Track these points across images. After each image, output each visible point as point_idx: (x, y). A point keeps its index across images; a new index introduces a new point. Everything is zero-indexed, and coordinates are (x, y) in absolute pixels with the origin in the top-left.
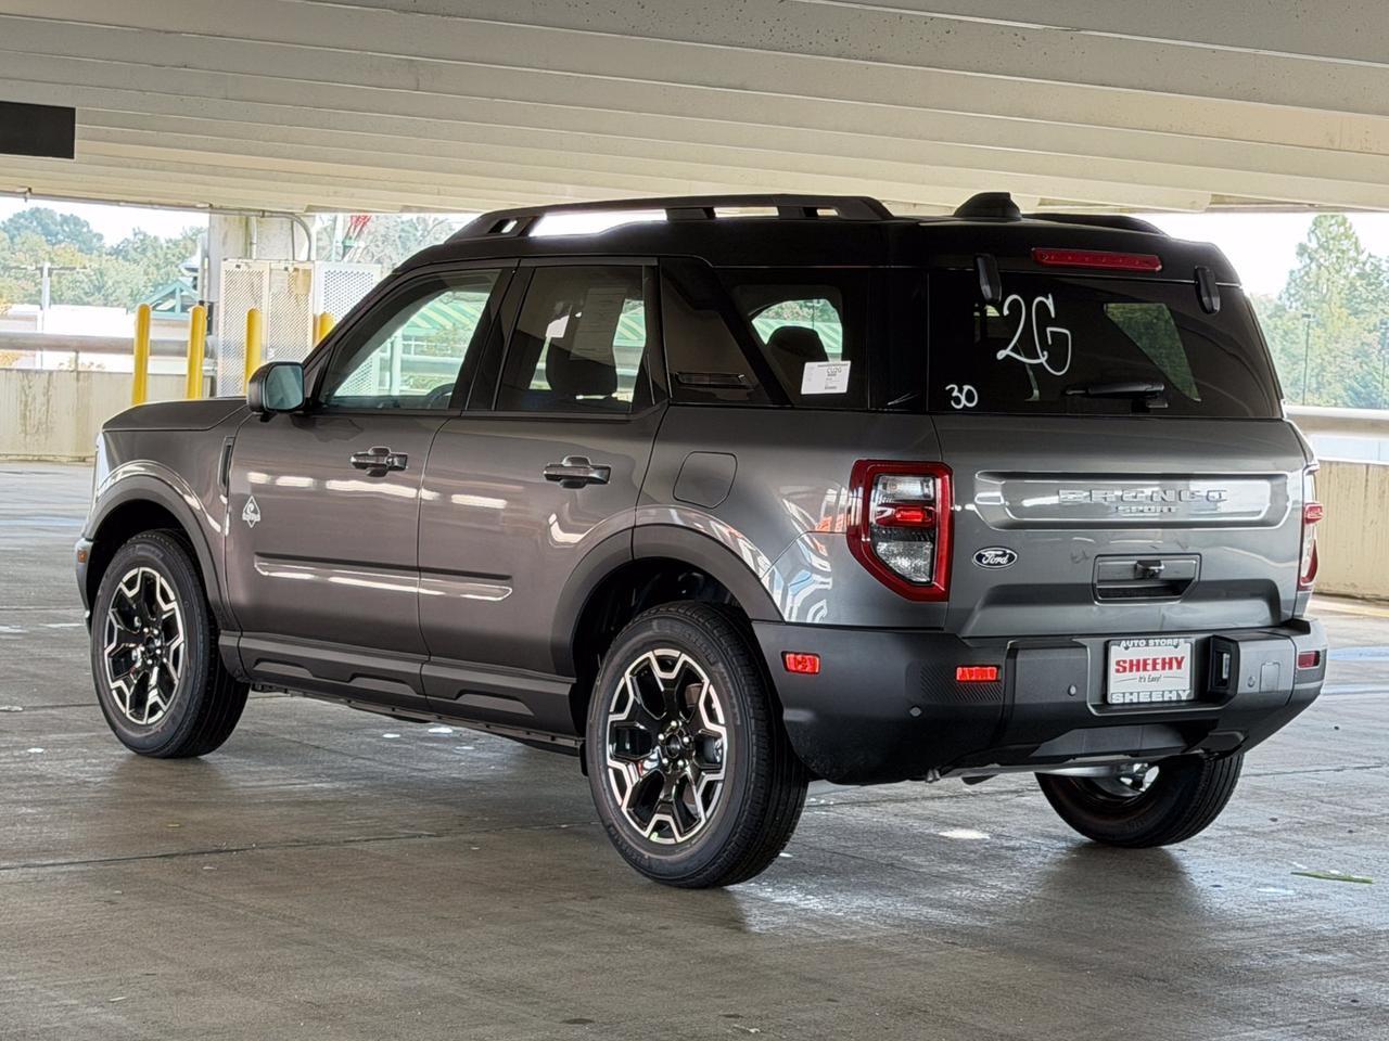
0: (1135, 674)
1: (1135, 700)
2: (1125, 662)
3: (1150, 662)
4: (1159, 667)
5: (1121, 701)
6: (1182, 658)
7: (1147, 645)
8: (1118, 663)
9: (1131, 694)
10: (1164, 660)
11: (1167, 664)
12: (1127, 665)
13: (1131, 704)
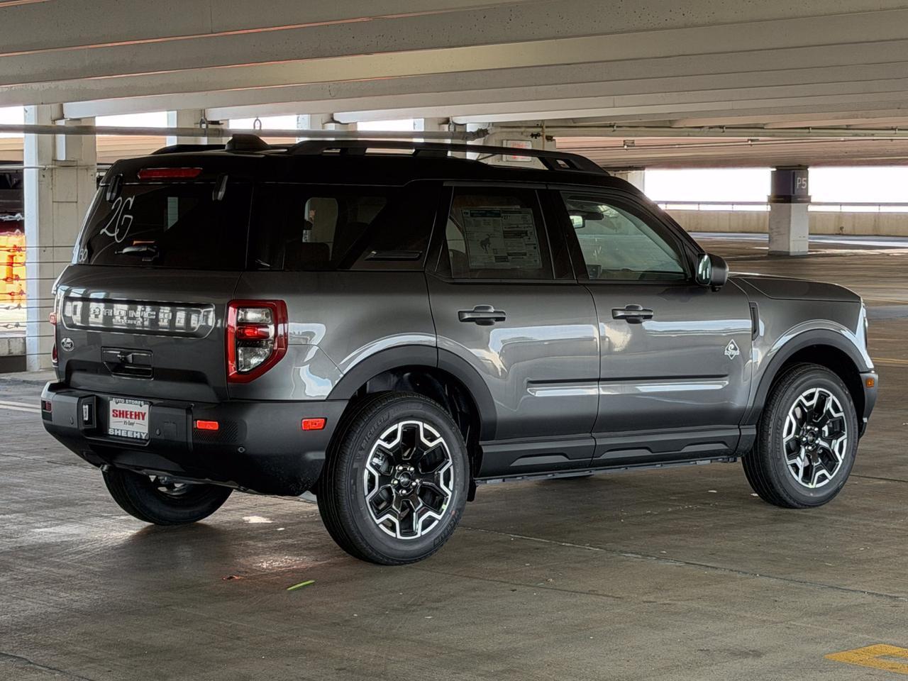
0: (121, 419)
1: (120, 434)
2: (117, 411)
3: (129, 413)
4: (133, 417)
5: (113, 434)
6: (145, 413)
7: (125, 403)
8: (113, 411)
9: (118, 430)
10: (135, 413)
11: (137, 415)
12: (118, 413)
13: (118, 436)
